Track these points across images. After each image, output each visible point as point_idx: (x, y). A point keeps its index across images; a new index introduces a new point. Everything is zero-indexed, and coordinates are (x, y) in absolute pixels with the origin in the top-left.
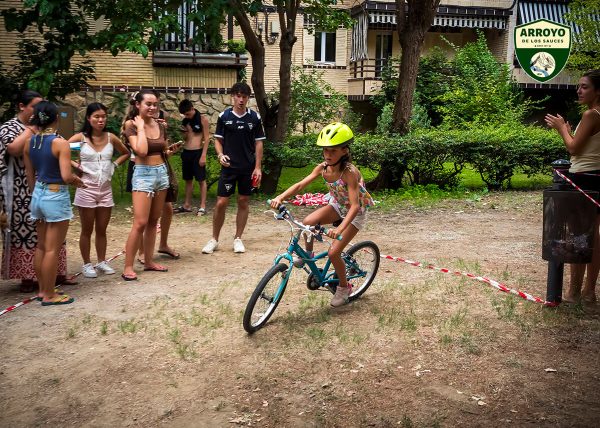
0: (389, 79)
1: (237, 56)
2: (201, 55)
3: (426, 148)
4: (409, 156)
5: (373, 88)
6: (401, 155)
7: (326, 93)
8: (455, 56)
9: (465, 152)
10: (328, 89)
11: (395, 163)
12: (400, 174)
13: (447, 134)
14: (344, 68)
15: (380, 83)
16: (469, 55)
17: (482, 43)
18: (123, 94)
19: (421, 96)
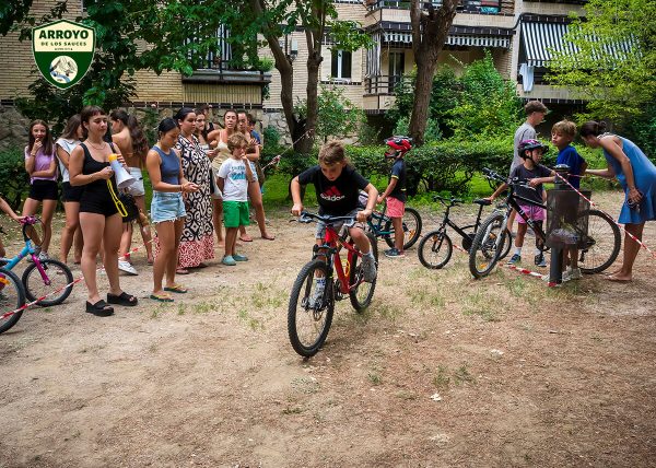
0: (402, 94)
1: (262, 73)
2: (228, 72)
3: (439, 158)
4: (424, 166)
5: (387, 103)
6: (417, 164)
7: (346, 108)
8: (462, 73)
9: (475, 161)
10: (348, 104)
11: (412, 172)
12: (416, 182)
13: (457, 145)
14: (359, 84)
15: (394, 99)
16: (477, 72)
17: (488, 61)
18: (154, 109)
19: (432, 111)
